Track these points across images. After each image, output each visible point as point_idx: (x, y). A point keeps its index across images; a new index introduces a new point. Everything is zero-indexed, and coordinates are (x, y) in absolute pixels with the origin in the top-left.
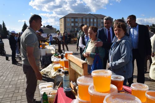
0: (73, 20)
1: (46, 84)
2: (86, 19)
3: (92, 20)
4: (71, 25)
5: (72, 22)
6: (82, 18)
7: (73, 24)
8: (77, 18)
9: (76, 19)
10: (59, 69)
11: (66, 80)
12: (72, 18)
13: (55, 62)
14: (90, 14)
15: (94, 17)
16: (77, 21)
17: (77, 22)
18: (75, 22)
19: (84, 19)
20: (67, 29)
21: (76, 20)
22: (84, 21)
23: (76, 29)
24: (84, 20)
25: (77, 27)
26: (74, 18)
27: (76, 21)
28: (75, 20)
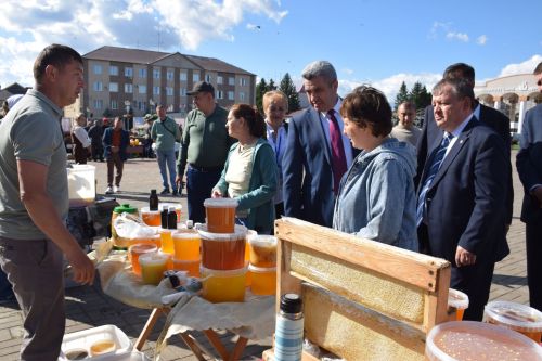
0: (114, 71)
1: (84, 336)
2: (164, 70)
3: (183, 77)
4: (106, 88)
5: (113, 79)
6: (150, 68)
7: (114, 88)
8: (131, 65)
9: (127, 69)
10: (172, 272)
11: (290, 338)
12: (113, 63)
13: (135, 241)
14: (178, 53)
15: (192, 66)
16: (131, 75)
17: (129, 81)
18: (121, 80)
19: (155, 72)
20: (91, 103)
21: (128, 72)
22: (154, 77)
23: (127, 103)
24: (157, 74)
25: (129, 97)
26: (121, 65)
27: (126, 75)
28: (122, 71)
